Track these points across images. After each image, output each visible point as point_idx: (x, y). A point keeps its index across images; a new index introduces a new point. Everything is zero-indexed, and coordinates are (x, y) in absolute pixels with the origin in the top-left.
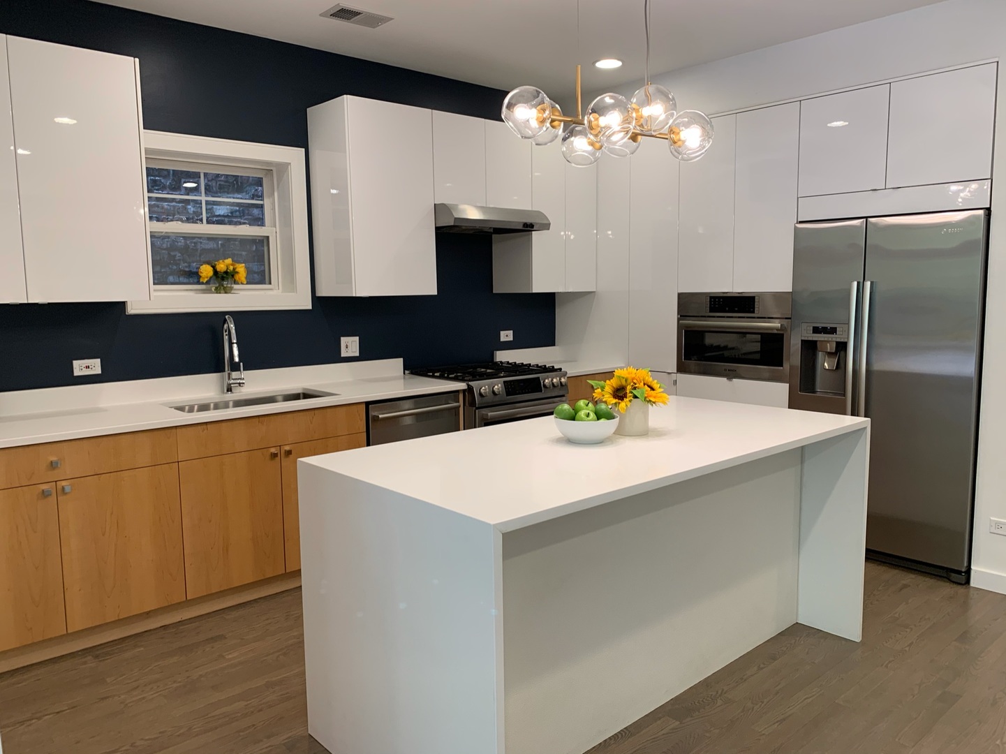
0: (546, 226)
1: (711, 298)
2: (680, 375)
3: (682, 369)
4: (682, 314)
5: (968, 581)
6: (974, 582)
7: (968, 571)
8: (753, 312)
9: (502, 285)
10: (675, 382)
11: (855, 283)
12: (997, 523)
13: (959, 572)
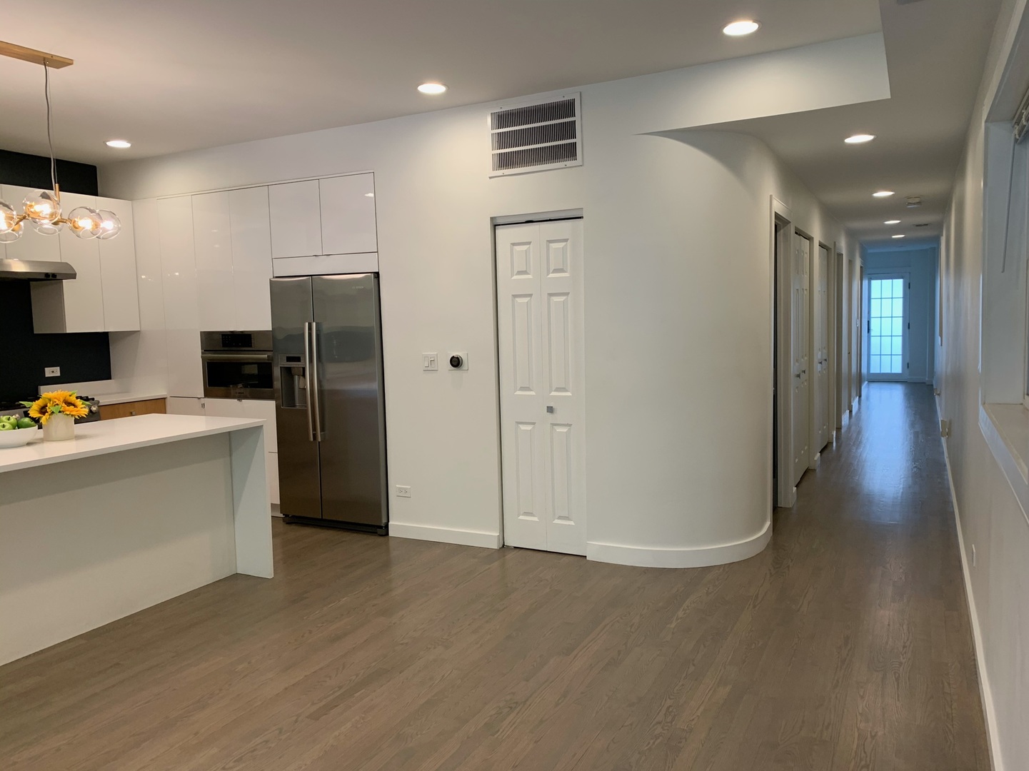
0: (73, 276)
1: (223, 335)
2: (206, 399)
3: (208, 394)
4: (205, 350)
5: (387, 534)
6: (391, 534)
7: (387, 526)
8: (251, 346)
9: (41, 326)
10: (203, 405)
11: (307, 324)
12: (399, 488)
13: (381, 527)
